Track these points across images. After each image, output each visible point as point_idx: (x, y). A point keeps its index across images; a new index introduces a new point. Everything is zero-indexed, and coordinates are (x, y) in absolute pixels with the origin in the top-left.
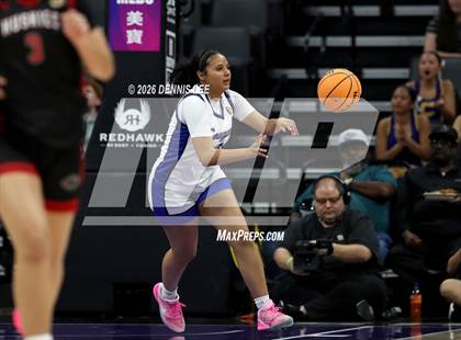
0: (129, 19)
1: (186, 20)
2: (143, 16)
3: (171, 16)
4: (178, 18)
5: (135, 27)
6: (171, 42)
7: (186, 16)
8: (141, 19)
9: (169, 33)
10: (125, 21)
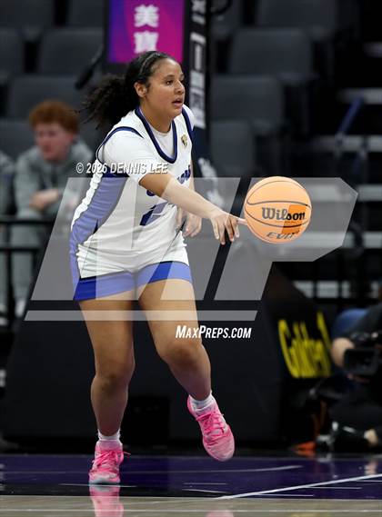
0: (138, 17)
1: (220, 18)
2: (159, 13)
3: (199, 13)
4: (208, 15)
5: (146, 28)
6: (198, 50)
7: (220, 12)
8: (156, 17)
9: (196, 37)
10: (133, 20)
